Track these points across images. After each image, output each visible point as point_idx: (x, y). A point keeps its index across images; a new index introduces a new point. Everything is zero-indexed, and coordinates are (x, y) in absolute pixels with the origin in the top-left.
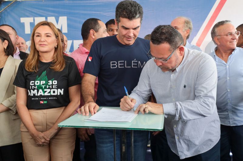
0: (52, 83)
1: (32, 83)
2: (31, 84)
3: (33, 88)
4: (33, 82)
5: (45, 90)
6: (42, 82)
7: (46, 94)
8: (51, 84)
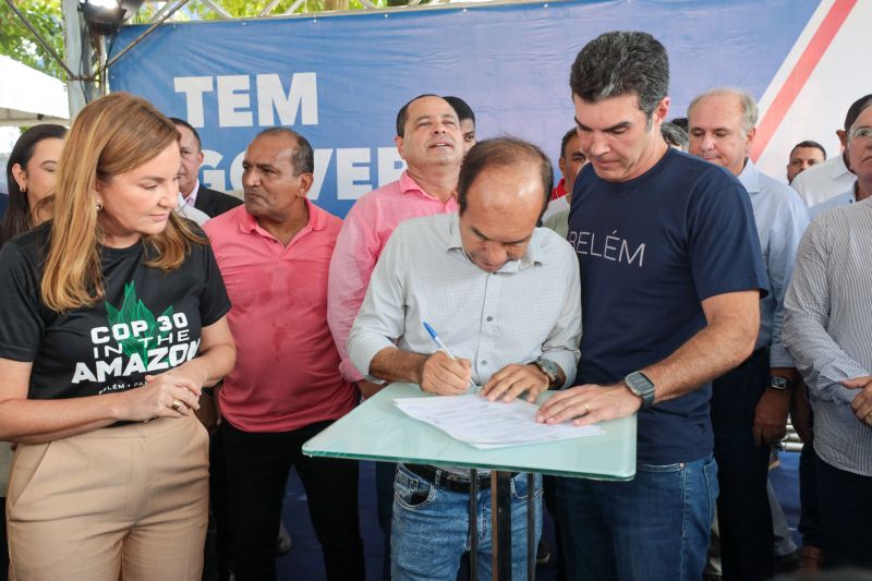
0: (173, 323)
2: (96, 340)
4: (106, 329)
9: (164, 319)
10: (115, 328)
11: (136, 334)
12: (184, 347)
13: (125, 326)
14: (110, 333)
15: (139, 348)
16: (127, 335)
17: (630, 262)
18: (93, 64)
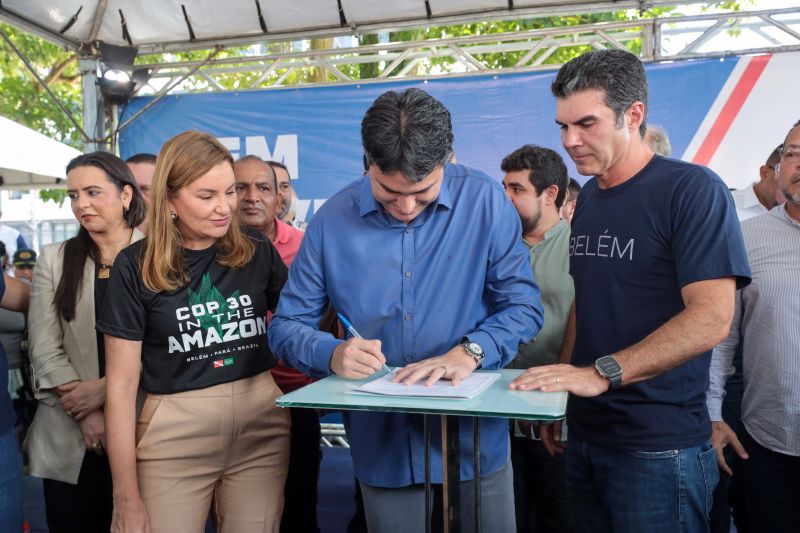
0: (240, 303)
1: (183, 313)
2: (180, 317)
3: (189, 328)
4: (186, 309)
5: (224, 327)
6: (208, 304)
7: (228, 338)
8: (237, 305)
9: (232, 300)
10: (194, 308)
11: (211, 312)
12: (251, 322)
13: (201, 306)
14: (190, 312)
15: (214, 323)
16: (203, 313)
17: (621, 256)
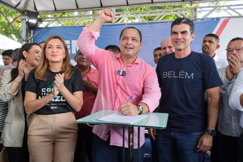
16: (50, 91)
17: (189, 78)
18: (29, 37)
